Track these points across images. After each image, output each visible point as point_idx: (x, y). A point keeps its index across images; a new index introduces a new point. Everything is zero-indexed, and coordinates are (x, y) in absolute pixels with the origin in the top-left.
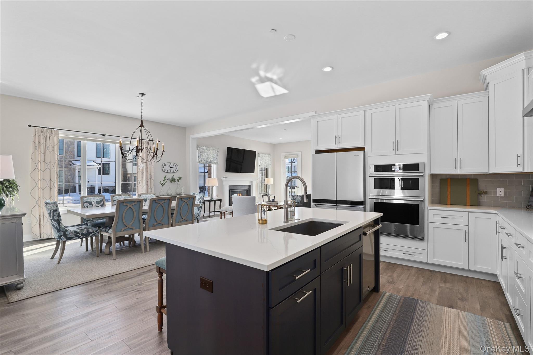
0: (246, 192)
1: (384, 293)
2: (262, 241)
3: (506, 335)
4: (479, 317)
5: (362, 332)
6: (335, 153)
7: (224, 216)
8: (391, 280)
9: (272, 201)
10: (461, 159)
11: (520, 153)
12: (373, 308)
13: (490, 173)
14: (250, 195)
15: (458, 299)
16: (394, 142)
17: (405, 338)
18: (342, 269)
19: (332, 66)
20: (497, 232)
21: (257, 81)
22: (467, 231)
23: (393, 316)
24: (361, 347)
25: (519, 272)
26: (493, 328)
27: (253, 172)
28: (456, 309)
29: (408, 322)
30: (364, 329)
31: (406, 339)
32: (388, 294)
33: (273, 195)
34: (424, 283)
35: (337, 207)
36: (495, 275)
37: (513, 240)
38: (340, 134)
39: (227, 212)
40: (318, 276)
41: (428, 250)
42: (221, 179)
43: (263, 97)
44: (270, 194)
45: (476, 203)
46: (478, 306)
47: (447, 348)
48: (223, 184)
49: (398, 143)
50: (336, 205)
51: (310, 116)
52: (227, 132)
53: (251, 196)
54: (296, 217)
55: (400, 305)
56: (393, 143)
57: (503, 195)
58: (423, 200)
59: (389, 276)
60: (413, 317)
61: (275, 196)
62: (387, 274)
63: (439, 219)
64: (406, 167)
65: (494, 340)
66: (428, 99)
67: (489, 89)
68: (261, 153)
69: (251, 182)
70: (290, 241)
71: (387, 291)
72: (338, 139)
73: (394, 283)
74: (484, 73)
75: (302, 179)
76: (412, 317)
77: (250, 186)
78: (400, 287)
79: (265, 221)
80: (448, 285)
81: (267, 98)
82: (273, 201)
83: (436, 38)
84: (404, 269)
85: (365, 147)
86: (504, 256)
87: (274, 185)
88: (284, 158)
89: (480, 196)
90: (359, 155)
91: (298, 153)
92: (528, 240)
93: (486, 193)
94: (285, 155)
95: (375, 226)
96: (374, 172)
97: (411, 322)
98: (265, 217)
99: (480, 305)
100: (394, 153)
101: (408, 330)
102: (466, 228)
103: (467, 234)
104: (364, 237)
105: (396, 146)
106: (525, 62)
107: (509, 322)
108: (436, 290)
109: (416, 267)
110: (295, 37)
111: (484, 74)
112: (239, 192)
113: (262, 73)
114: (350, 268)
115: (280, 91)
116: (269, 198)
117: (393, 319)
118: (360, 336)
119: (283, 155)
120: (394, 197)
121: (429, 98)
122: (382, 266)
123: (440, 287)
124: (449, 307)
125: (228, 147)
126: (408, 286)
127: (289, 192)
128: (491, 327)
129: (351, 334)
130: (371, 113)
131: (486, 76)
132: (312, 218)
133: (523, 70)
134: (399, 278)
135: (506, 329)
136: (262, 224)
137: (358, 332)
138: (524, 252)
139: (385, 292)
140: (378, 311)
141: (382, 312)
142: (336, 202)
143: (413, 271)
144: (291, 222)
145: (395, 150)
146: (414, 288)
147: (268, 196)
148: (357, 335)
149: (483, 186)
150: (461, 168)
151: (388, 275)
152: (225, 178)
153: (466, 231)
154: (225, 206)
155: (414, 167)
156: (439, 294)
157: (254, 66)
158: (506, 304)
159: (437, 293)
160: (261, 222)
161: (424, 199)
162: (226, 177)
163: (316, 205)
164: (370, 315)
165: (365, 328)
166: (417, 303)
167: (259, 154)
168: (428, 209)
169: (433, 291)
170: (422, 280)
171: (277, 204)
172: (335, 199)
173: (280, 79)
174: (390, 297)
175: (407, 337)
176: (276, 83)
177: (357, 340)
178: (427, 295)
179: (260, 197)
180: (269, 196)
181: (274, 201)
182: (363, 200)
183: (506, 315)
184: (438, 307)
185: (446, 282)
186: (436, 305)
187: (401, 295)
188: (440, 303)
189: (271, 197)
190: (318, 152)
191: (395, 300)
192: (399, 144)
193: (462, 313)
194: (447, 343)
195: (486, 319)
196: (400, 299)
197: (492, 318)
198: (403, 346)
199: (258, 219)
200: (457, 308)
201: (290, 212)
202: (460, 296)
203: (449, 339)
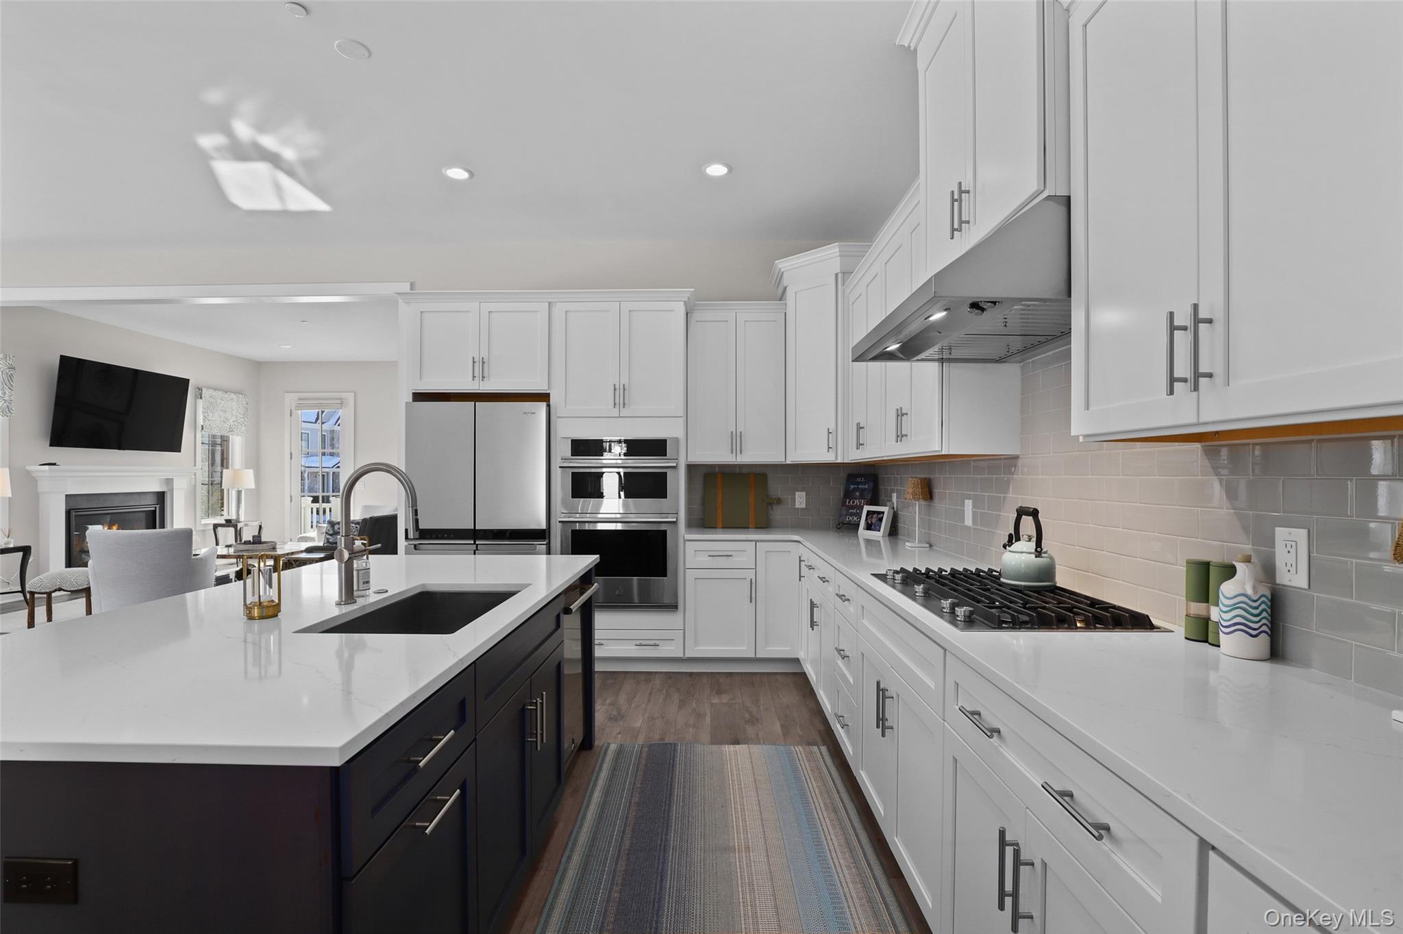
0: (144, 514)
1: (604, 747)
2: (260, 673)
3: (824, 769)
4: (782, 748)
5: (569, 857)
6: (473, 403)
7: (44, 608)
8: (615, 713)
9: (254, 543)
10: (741, 432)
11: (832, 427)
12: (587, 790)
13: (788, 462)
14: (162, 526)
15: (745, 721)
16: (617, 387)
17: (664, 837)
18: (523, 710)
19: (473, 171)
20: (800, 577)
21: (218, 149)
22: (754, 581)
23: (632, 796)
24: (572, 896)
25: (840, 648)
26: (806, 762)
27: (175, 446)
28: (745, 744)
29: (664, 800)
30: (572, 850)
31: (666, 838)
32: (613, 747)
33: (257, 524)
34: (682, 704)
35: (477, 547)
36: (797, 661)
37: (831, 589)
38: (484, 354)
39: (60, 589)
40: (469, 745)
41: (684, 630)
42: (29, 472)
43: (234, 207)
44: (242, 518)
45: (764, 524)
46: (777, 727)
47: (741, 831)
48: (39, 490)
49: (624, 389)
50: (475, 543)
51: (397, 293)
52: (53, 302)
53: (168, 528)
54: (375, 584)
55: (642, 767)
56: (615, 389)
57: (804, 506)
58: (675, 520)
59: (610, 704)
60: (671, 785)
61: (260, 527)
62: (605, 700)
63: (703, 560)
64: (636, 447)
65: (811, 786)
66: (686, 299)
67: (787, 298)
68: (209, 388)
69: (169, 481)
70: (360, 660)
71: (609, 742)
72: (481, 366)
73: (622, 717)
74: (780, 267)
75: (400, 474)
76: (669, 786)
77: (161, 497)
78: (635, 725)
79: (271, 609)
80: (725, 698)
81: (251, 213)
82: (257, 540)
83: (705, 171)
84: (638, 681)
85: (549, 394)
86: (815, 620)
87: (257, 493)
88: (293, 409)
89: (769, 507)
90: (534, 413)
91: (343, 395)
92: (859, 586)
93: (779, 501)
94: (300, 399)
95: (584, 589)
96: (572, 456)
97: (670, 798)
98: (273, 594)
99: (781, 725)
100: (615, 413)
101: (666, 819)
102: (751, 574)
103: (753, 584)
104: (565, 619)
105: (621, 396)
106: (839, 261)
107: (826, 745)
108: (705, 714)
109: (661, 672)
110: (370, 54)
111: (780, 269)
112: (109, 516)
113: (243, 130)
114: (542, 704)
115: (303, 199)
116: (238, 534)
117: (633, 802)
118: (565, 869)
119: (290, 400)
120: (600, 516)
121: (688, 298)
122: (597, 683)
123: (712, 705)
124: (732, 744)
125: (61, 356)
126: (652, 718)
127: (312, 513)
128: (802, 763)
129: (542, 873)
130: (566, 312)
131: (783, 273)
132: (423, 585)
133: (837, 274)
134: (632, 704)
135: (823, 758)
136: (262, 618)
137: (560, 862)
138: (851, 608)
139: (606, 744)
140: (597, 796)
141: (607, 793)
142: (475, 535)
143: (657, 682)
144: (361, 602)
145: (617, 406)
146: (665, 719)
147: (235, 527)
148: (557, 871)
149: (776, 488)
150: (741, 453)
151: (608, 701)
152: (47, 467)
153: (751, 580)
154: (48, 571)
155: (657, 447)
156: (711, 721)
157: (214, 96)
158: (818, 711)
159: (708, 719)
160: (256, 612)
161: (677, 519)
162: (55, 464)
163: (415, 545)
164: (582, 811)
165: (574, 845)
166: (675, 750)
167: (200, 389)
168: (685, 541)
169: (700, 716)
170: (676, 698)
171: (274, 549)
172: (473, 528)
173: (307, 164)
174: (620, 752)
175: (667, 835)
176: (290, 173)
177: (561, 882)
178: (691, 729)
179: (204, 531)
180: (239, 525)
181: (260, 542)
182: (543, 526)
183: (819, 731)
184: (715, 748)
185: (719, 692)
186: (710, 746)
187: (641, 743)
188: (717, 740)
189: (244, 528)
190: (419, 397)
191: (631, 759)
192: (626, 392)
193: (755, 749)
194: (740, 820)
195: (794, 749)
196: (641, 752)
197: (801, 745)
198: (661, 857)
199: (245, 604)
200: (746, 741)
201: (358, 570)
202: (747, 716)
203: (743, 810)
